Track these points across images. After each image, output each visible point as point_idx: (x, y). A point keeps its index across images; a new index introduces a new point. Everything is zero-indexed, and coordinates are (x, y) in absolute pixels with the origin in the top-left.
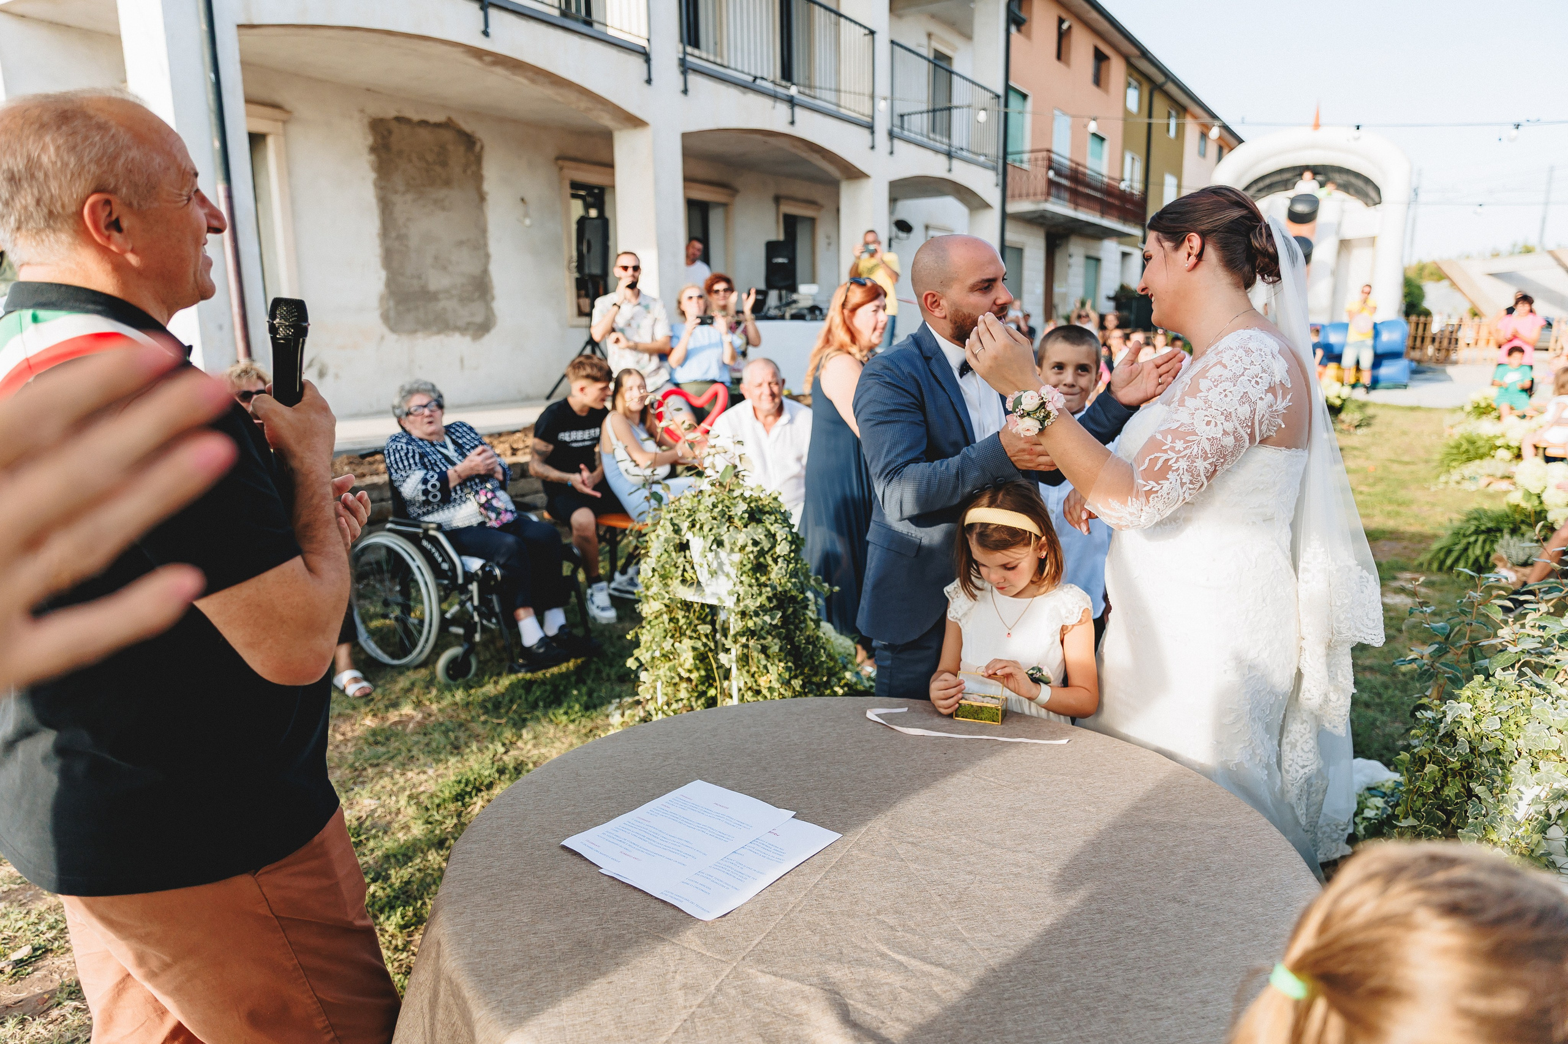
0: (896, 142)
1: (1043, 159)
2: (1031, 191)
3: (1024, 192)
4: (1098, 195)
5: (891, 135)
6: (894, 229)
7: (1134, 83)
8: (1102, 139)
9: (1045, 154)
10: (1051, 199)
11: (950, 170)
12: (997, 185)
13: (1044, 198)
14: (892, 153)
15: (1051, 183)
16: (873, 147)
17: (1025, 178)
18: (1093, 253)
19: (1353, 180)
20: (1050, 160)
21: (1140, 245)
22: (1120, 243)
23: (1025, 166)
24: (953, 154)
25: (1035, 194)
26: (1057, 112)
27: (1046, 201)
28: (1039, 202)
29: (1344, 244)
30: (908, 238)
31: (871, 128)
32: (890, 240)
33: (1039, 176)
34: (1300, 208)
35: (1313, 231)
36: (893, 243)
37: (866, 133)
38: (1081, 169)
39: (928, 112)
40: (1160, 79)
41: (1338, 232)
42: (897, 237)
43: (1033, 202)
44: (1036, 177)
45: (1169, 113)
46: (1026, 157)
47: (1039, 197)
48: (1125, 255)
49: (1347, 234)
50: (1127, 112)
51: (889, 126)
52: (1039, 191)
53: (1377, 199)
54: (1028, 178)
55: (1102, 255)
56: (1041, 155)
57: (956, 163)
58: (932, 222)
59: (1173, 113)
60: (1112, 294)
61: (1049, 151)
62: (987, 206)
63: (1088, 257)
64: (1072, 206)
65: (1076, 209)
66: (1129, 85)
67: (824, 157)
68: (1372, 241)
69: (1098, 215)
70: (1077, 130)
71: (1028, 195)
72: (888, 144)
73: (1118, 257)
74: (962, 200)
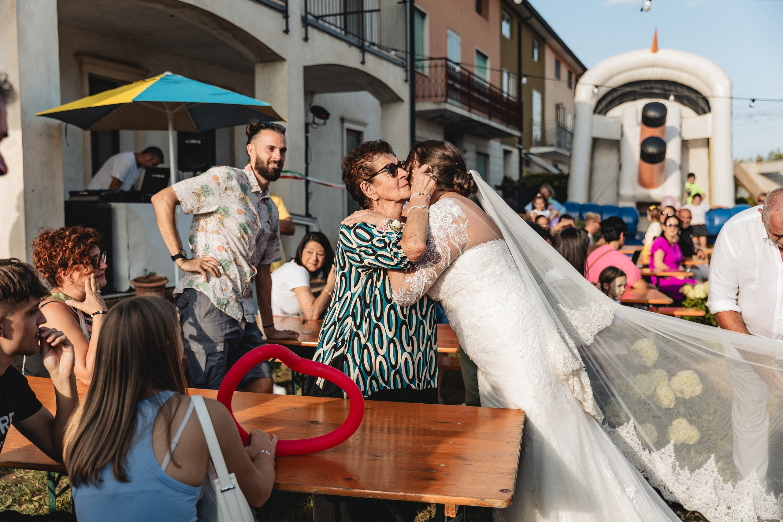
0: (310, 29)
1: (442, 66)
2: (433, 93)
3: (427, 94)
4: (487, 101)
5: (305, 23)
6: (311, 115)
7: (507, 16)
8: (485, 58)
9: (443, 62)
10: (449, 100)
11: (363, 63)
12: (406, 81)
13: (444, 99)
14: (306, 39)
15: (449, 87)
16: (287, 31)
17: (426, 81)
18: (482, 150)
19: (686, 93)
20: (447, 66)
21: (517, 145)
22: (503, 143)
23: (426, 72)
24: (366, 48)
25: (436, 96)
26: (449, 31)
27: (446, 102)
28: (439, 103)
29: (685, 145)
30: (325, 124)
31: (284, 12)
32: (307, 125)
33: (439, 81)
34: (652, 113)
35: (663, 132)
36: (310, 129)
37: (278, 17)
38: (472, 76)
39: (340, 14)
40: (526, 14)
41: (680, 134)
42: (314, 123)
43: (435, 103)
44: (436, 81)
45: (533, 42)
46: (427, 63)
47: (440, 99)
48: (507, 153)
49: (687, 136)
50: (502, 37)
51: (304, 14)
52: (439, 93)
53: (706, 108)
54: (430, 81)
55: (490, 152)
56: (440, 62)
57: (369, 57)
58: (348, 116)
59: (536, 43)
60: (499, 183)
61: (447, 59)
62: (398, 99)
63: (478, 153)
64: (467, 108)
65: (470, 111)
66: (502, 18)
67: (235, 36)
68: (707, 142)
69: (486, 116)
70: (464, 46)
71: (430, 96)
72: (304, 30)
73: (501, 154)
74: (375, 93)
